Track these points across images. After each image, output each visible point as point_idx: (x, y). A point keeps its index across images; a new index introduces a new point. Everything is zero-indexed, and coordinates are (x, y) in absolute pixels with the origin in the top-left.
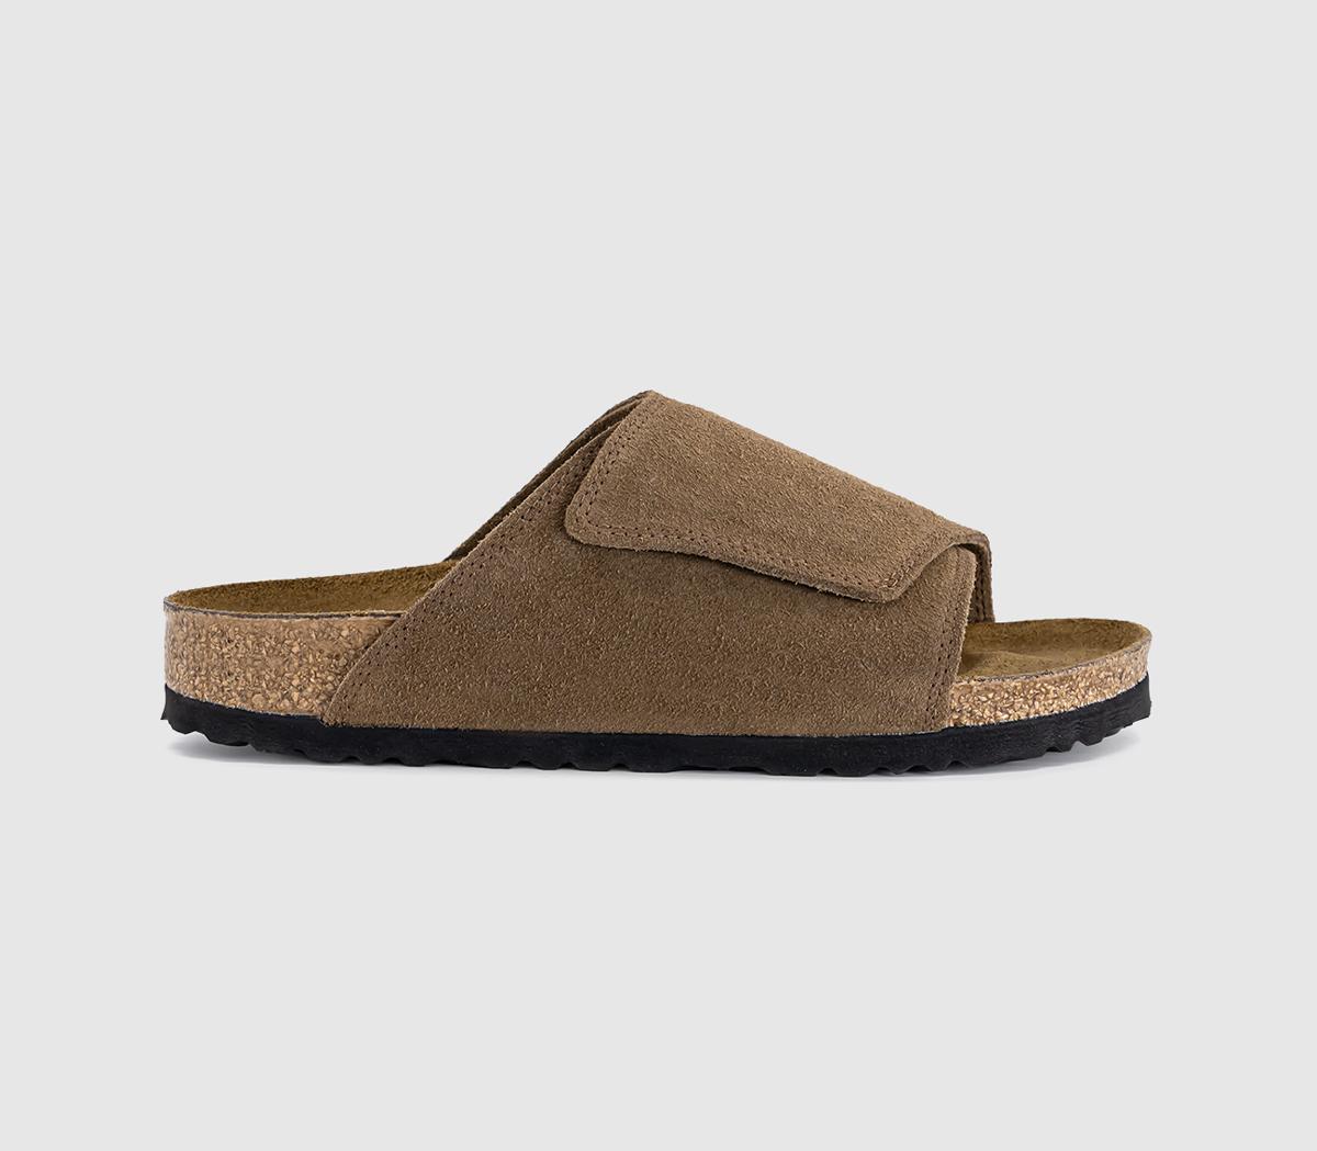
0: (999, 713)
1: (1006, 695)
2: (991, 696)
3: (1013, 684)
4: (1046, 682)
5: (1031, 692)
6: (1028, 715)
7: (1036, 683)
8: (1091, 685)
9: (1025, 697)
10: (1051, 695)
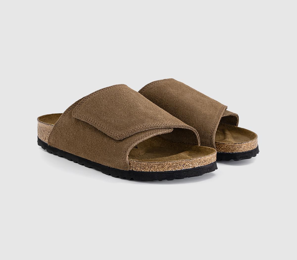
0: (142, 170)
1: (143, 166)
2: (139, 165)
3: (144, 163)
4: (154, 164)
5: (150, 166)
6: (150, 171)
7: (151, 164)
8: (170, 166)
9: (148, 167)
10: (156, 167)
